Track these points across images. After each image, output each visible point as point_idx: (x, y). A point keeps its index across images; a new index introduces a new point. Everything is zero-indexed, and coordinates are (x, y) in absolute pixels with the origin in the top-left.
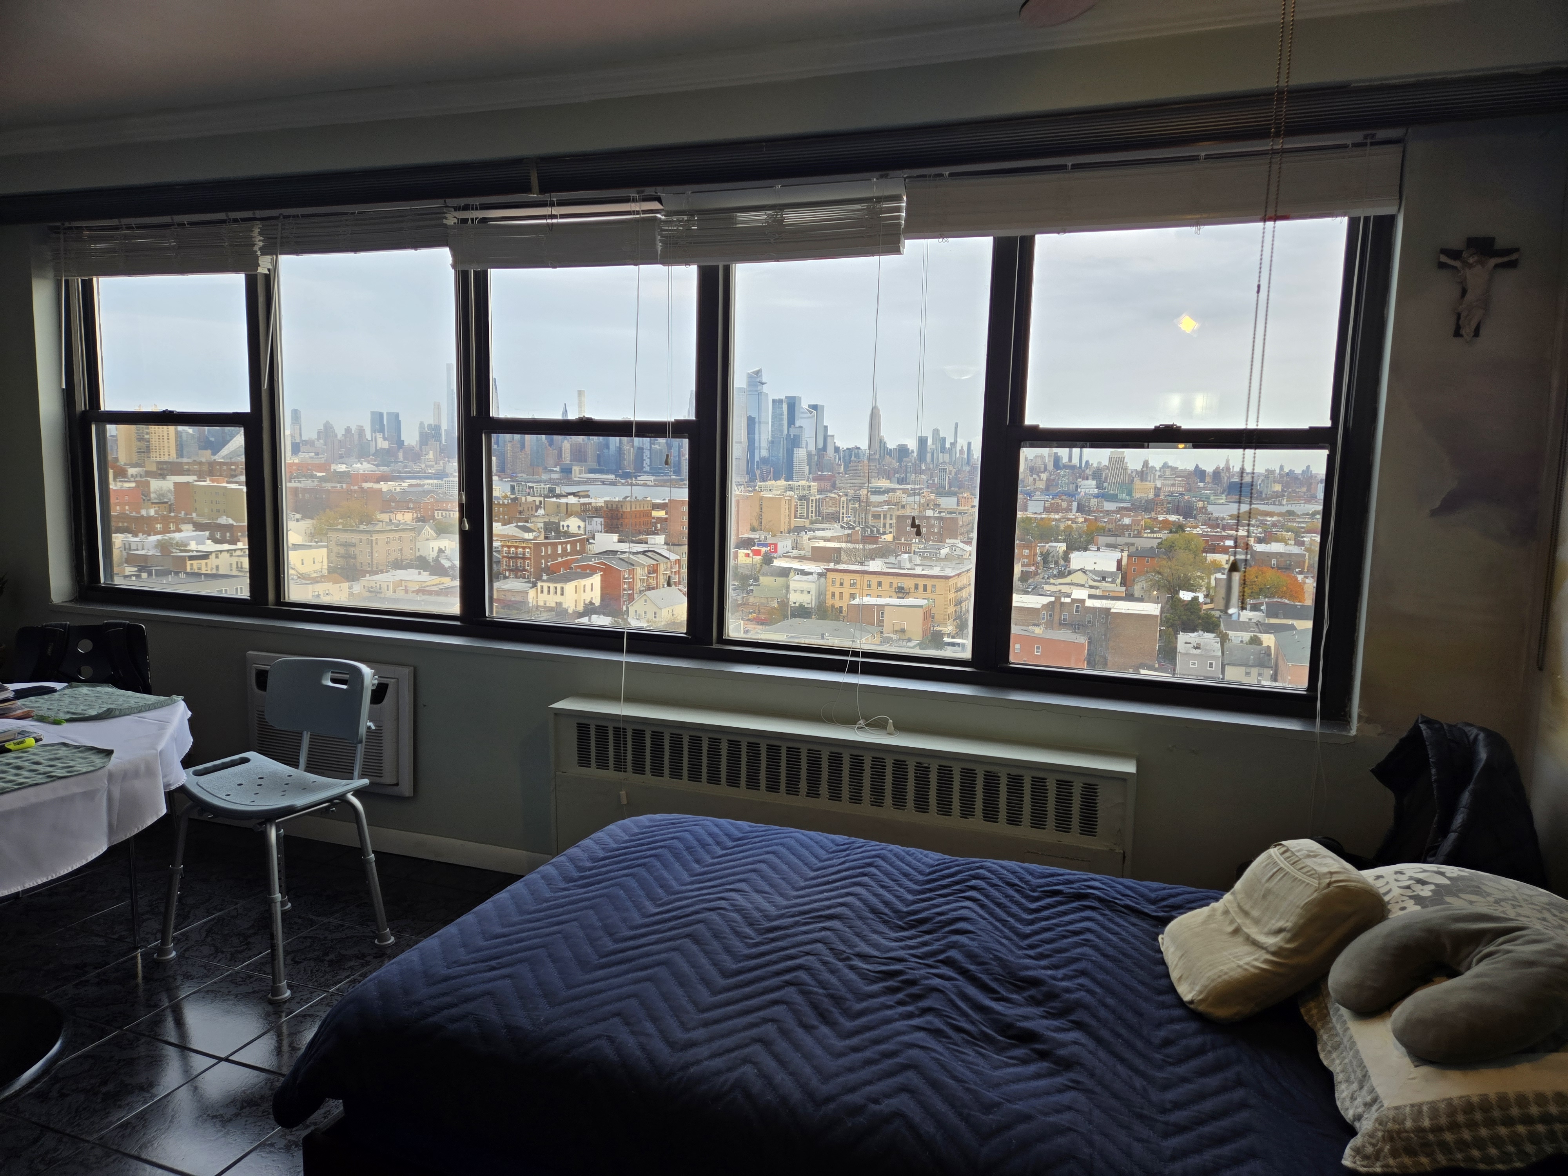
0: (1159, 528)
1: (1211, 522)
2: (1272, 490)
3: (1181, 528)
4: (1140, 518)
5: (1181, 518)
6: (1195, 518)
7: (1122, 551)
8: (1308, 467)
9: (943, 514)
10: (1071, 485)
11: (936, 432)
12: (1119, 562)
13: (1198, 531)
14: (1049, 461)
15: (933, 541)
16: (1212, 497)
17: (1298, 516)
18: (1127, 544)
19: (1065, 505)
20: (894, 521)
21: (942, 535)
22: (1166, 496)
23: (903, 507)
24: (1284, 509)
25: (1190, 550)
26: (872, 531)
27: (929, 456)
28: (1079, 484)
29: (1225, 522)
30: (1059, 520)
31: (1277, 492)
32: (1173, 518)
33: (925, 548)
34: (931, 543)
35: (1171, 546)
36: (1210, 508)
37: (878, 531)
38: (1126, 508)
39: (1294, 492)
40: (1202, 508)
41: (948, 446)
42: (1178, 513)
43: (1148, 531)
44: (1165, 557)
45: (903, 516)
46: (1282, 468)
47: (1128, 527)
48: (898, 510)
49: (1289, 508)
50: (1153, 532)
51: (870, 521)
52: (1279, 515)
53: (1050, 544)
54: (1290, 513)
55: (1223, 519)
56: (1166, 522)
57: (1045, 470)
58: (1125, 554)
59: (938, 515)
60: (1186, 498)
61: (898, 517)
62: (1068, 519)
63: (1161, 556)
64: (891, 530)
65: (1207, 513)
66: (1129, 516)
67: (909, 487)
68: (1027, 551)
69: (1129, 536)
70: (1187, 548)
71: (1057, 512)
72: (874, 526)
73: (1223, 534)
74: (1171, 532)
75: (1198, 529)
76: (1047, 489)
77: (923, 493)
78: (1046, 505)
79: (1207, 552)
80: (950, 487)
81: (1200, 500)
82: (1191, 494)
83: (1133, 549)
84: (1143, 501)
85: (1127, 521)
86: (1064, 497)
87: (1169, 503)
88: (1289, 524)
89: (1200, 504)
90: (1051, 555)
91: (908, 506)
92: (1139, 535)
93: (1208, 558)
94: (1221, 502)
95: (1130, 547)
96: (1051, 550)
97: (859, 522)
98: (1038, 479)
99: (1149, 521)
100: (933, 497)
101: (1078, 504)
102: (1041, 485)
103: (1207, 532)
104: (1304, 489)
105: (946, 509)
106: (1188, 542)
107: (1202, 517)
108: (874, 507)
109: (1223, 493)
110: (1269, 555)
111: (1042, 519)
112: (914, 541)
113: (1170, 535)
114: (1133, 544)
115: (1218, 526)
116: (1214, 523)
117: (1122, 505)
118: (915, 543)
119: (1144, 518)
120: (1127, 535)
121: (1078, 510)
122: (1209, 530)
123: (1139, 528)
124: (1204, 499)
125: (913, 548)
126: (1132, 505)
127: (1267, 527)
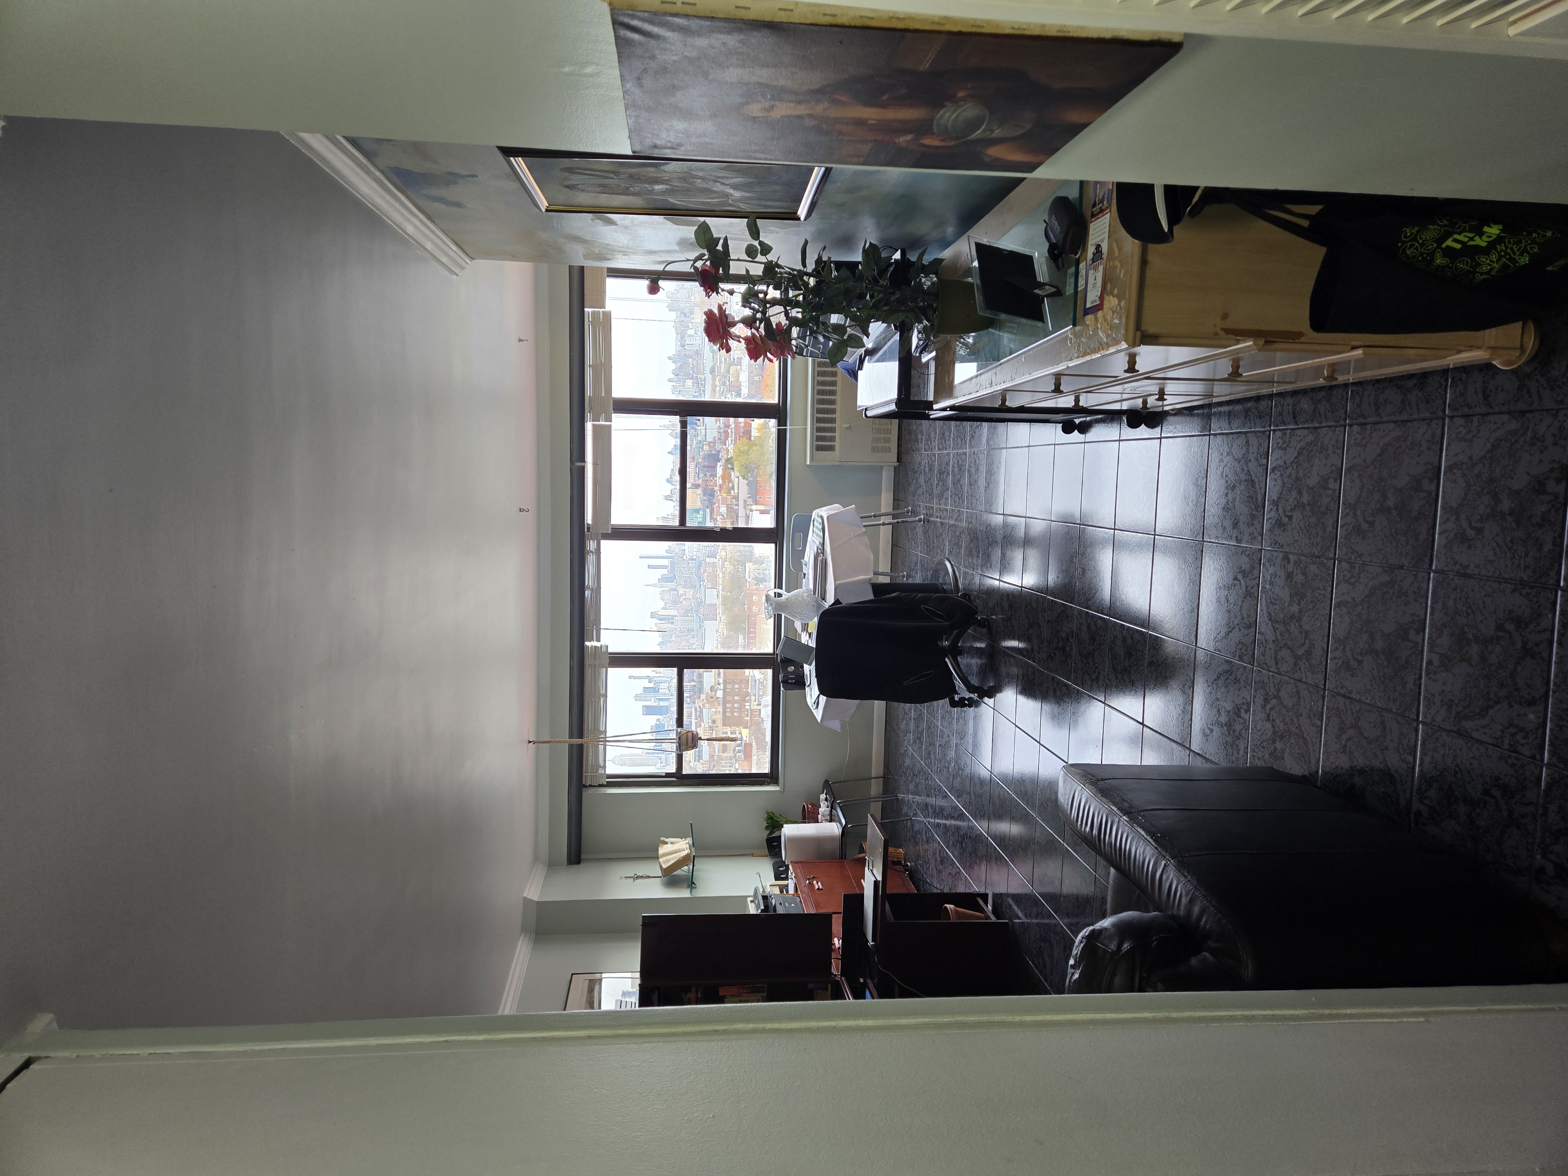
0: (729, 483)
1: (723, 438)
2: (691, 387)
3: (729, 461)
4: (720, 497)
5: (719, 464)
6: (719, 452)
7: (751, 510)
8: (669, 358)
9: (721, 681)
10: (690, 565)
11: (637, 698)
12: (762, 512)
13: (731, 448)
14: (667, 587)
15: (748, 688)
16: (699, 438)
17: (714, 364)
18: (745, 507)
19: (709, 569)
20: (728, 729)
21: (741, 681)
22: (699, 479)
23: (714, 722)
24: (709, 377)
25: (749, 451)
26: (739, 751)
27: (662, 704)
28: (689, 557)
29: (722, 426)
30: (724, 573)
31: (693, 383)
32: (719, 471)
33: (755, 695)
34: (749, 691)
35: (746, 468)
36: (710, 439)
37: (739, 745)
38: (712, 513)
39: (693, 369)
40: (709, 445)
41: (652, 685)
42: (715, 467)
43: (732, 492)
44: (756, 471)
45: (724, 720)
46: (670, 381)
47: (730, 509)
48: (717, 727)
49: (708, 372)
50: (733, 488)
51: (729, 755)
52: (714, 380)
53: (747, 577)
54: (712, 371)
55: (719, 428)
56: (723, 477)
57: (675, 590)
58: (754, 507)
59: (722, 685)
60: (700, 460)
61: (724, 725)
62: (723, 565)
63: (755, 474)
64: (737, 732)
65: (714, 442)
66: (719, 507)
67: (694, 722)
68: (754, 597)
69: (737, 505)
70: (747, 453)
71: (716, 576)
72: (734, 750)
73: (733, 426)
74: (733, 469)
75: (729, 448)
76: (694, 587)
77: (700, 707)
78: (710, 586)
79: (750, 436)
80: (693, 681)
81: (703, 448)
82: (696, 457)
83: (750, 501)
84: (704, 498)
85: (723, 509)
86: (702, 571)
87: (705, 475)
88: (722, 371)
89: (706, 448)
90: (757, 575)
91: (713, 717)
92: (736, 498)
93: (756, 435)
94: (704, 431)
95: (748, 503)
96: (752, 576)
97: (730, 766)
98: (684, 597)
99: (722, 492)
100: (703, 696)
101: (708, 557)
102: (690, 593)
103: (732, 440)
104: (690, 360)
105: (715, 680)
106: (742, 453)
107: (718, 447)
108: (714, 751)
109: (695, 429)
110: (751, 383)
111: (723, 590)
112: (747, 707)
113: (736, 469)
114: (745, 501)
115: (726, 432)
116: (723, 435)
117: (708, 517)
118: (750, 706)
119: (720, 496)
120: (737, 507)
121: (714, 557)
122: (730, 439)
123: (729, 497)
124: (701, 445)
125: (755, 707)
126: (707, 507)
127: (725, 390)
